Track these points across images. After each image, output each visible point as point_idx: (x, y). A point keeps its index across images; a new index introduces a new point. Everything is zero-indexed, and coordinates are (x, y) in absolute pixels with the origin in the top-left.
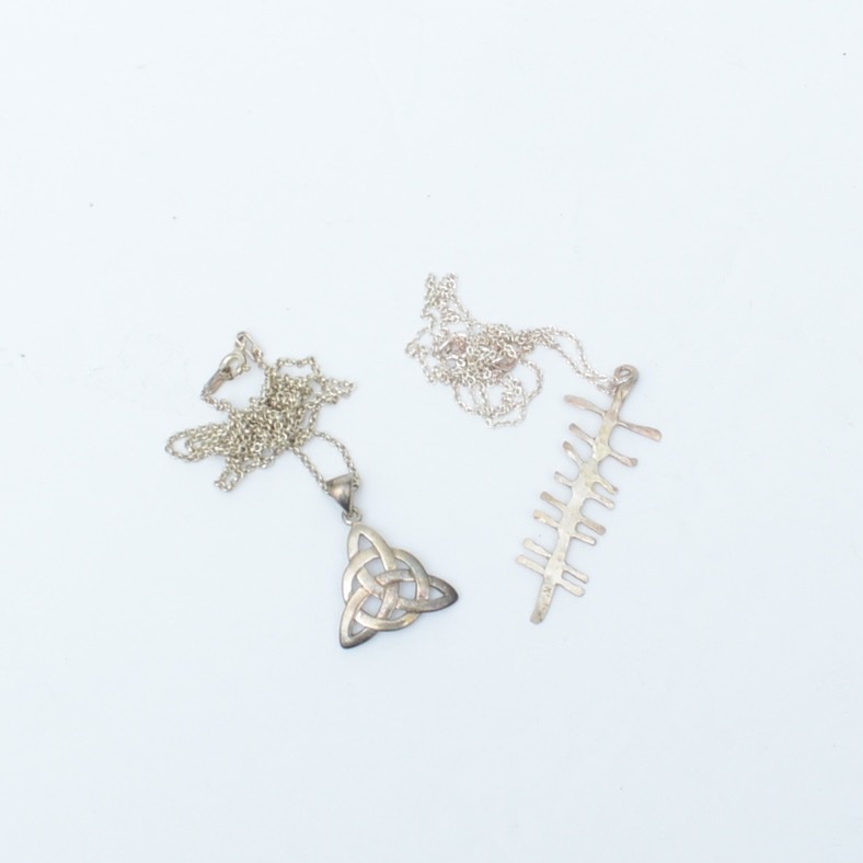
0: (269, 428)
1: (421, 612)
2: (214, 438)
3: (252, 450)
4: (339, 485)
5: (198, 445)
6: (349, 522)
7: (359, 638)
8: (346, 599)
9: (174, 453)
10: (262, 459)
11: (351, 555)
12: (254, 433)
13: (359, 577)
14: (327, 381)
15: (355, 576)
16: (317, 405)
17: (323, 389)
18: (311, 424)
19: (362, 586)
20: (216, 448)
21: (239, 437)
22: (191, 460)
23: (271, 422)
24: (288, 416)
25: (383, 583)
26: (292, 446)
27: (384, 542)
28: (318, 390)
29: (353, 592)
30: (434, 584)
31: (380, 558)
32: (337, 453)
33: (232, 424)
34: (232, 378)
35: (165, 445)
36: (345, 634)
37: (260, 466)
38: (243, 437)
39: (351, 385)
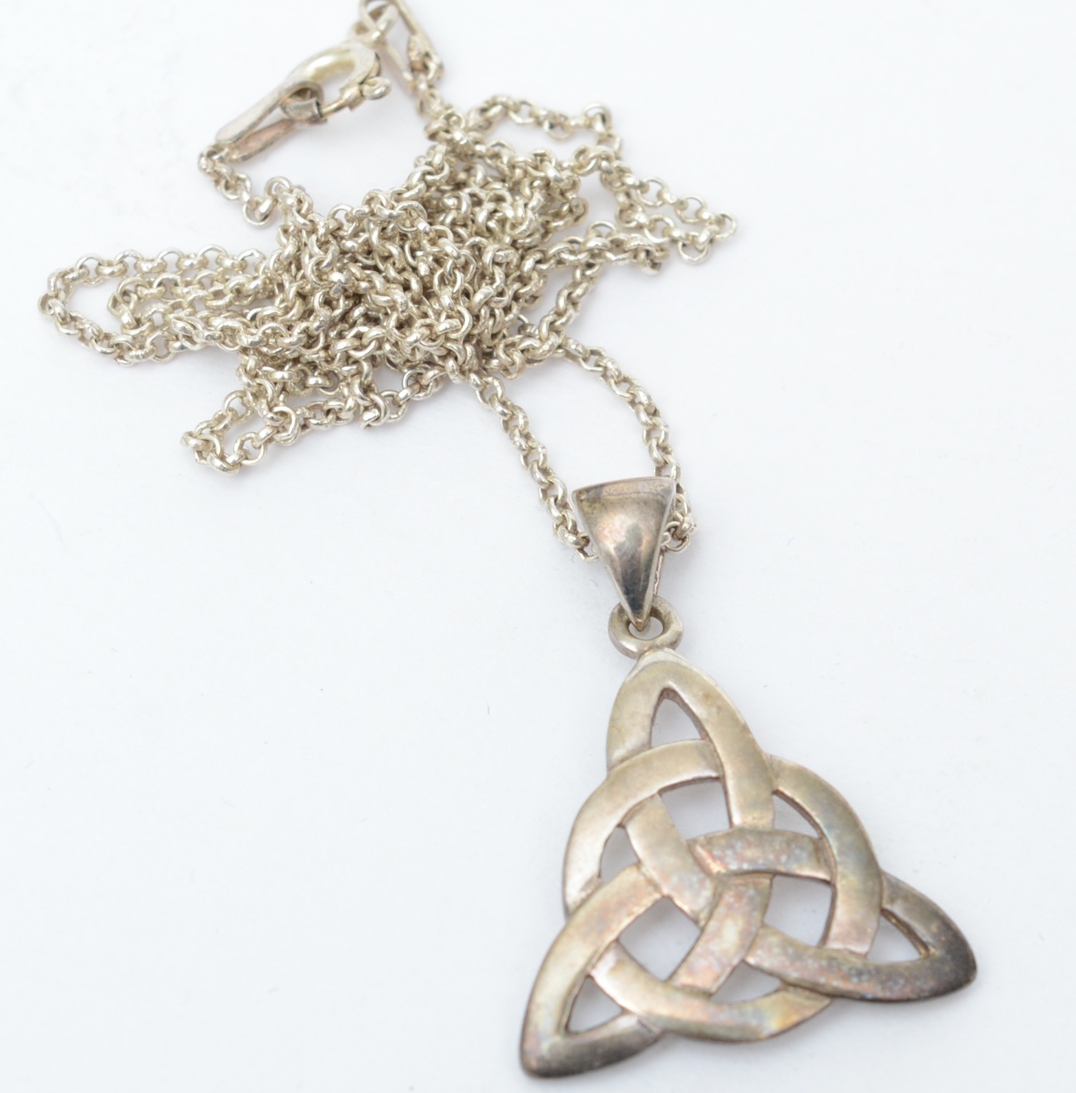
0: (415, 285)
1: (836, 996)
2: (218, 295)
3: (342, 345)
4: (621, 503)
5: (157, 309)
6: (632, 646)
7: (594, 1046)
8: (574, 894)
9: (67, 320)
10: (367, 389)
11: (619, 753)
12: (357, 298)
13: (633, 830)
14: (642, 187)
15: (621, 826)
16: (593, 254)
17: (623, 214)
18: (560, 314)
19: (638, 864)
20: (218, 322)
21: (303, 296)
22: (119, 352)
23: (423, 269)
24: (487, 258)
25: (716, 868)
26: (482, 371)
27: (745, 729)
28: (603, 214)
29: (599, 880)
30: (898, 909)
31: (720, 779)
32: (629, 426)
33: (290, 249)
34: (318, 119)
35: (43, 291)
36: (546, 1020)
37: (357, 412)
38: (317, 300)
39: (721, 220)
